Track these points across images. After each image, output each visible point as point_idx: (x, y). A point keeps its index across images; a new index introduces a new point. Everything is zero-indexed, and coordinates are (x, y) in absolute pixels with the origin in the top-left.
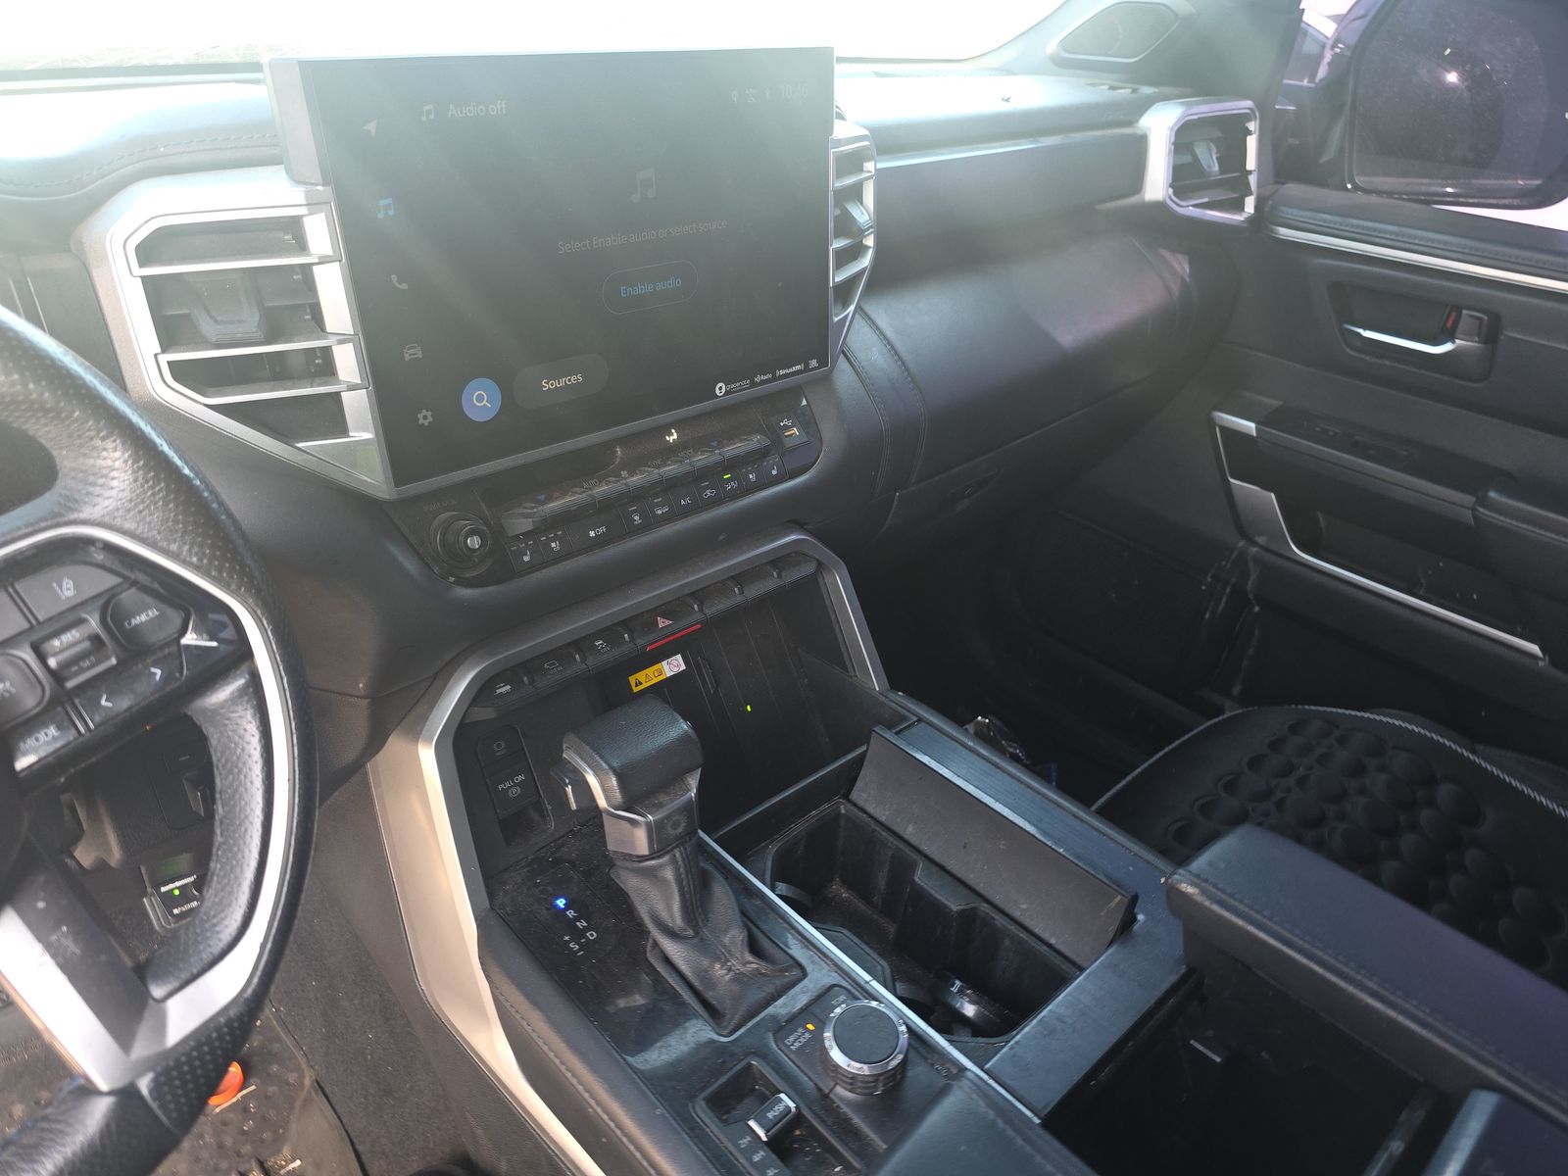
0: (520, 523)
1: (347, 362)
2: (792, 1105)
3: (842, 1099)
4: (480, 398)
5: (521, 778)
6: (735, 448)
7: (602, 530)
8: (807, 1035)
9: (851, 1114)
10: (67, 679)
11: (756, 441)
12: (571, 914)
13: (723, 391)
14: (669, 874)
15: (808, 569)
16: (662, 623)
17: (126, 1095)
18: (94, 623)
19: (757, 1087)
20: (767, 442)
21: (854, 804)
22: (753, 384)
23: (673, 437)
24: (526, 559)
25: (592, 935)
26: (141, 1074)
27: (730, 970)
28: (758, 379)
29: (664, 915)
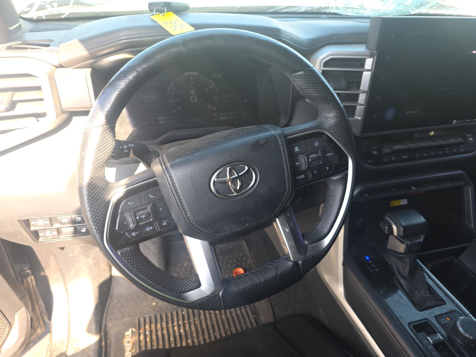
0: (387, 150)
1: (362, 98)
2: (442, 338)
3: (458, 342)
4: (390, 113)
5: (362, 220)
6: (452, 141)
7: (407, 157)
8: (447, 321)
9: (461, 348)
10: (311, 165)
11: (460, 140)
12: (370, 262)
13: (455, 122)
14: (408, 260)
15: (462, 183)
16: (413, 188)
17: (296, 263)
18: (320, 154)
19: (427, 329)
20: (463, 141)
21: (459, 261)
22: (465, 122)
23: (432, 133)
24: (385, 160)
25: (377, 270)
26: (300, 260)
27: (420, 294)
28: (467, 121)
29: (402, 272)
